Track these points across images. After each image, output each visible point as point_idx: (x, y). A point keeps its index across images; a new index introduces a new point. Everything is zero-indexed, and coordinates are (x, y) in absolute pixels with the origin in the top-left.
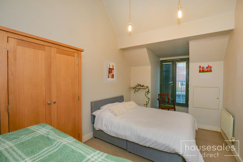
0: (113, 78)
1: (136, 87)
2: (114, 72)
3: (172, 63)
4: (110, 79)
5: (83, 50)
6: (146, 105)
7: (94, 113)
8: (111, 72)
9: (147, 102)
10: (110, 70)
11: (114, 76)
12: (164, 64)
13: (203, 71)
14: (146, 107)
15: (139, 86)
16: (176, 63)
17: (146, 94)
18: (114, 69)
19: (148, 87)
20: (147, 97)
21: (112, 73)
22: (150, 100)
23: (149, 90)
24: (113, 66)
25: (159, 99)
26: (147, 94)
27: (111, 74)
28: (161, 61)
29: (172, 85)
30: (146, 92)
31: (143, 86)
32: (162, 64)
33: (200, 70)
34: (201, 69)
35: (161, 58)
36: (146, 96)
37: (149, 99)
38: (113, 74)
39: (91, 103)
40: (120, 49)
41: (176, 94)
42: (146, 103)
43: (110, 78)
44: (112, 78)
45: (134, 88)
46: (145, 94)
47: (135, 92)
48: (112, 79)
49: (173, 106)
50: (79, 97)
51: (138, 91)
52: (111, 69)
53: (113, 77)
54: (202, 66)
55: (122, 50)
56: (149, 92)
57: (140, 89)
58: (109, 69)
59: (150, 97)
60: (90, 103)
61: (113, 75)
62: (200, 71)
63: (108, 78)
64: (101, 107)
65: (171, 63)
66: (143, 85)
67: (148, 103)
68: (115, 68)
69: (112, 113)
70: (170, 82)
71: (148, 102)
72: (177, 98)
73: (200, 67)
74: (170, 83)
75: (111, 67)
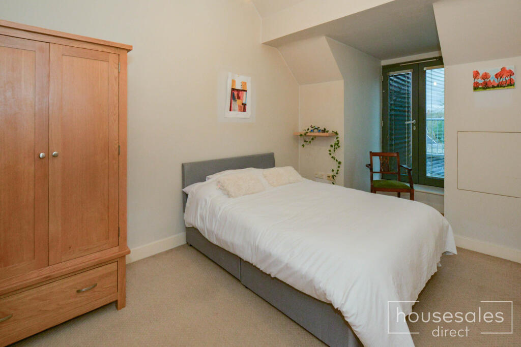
0: (244, 110)
1: (307, 133)
2: (247, 98)
3: (412, 70)
4: (237, 114)
5: (131, 47)
6: (331, 178)
7: (186, 189)
8: (239, 98)
9: (333, 171)
10: (236, 93)
11: (247, 107)
12: (391, 74)
13: (486, 86)
14: (333, 184)
15: (316, 130)
16: (425, 69)
17: (332, 149)
18: (246, 91)
19: (336, 133)
20: (332, 157)
21: (242, 100)
22: (342, 165)
23: (338, 141)
24: (244, 84)
25: (370, 165)
26: (334, 151)
27: (239, 102)
28: (383, 66)
29: (414, 129)
30: (332, 146)
31: (324, 131)
32: (387, 74)
33: (477, 83)
34: (480, 81)
35: (384, 59)
36: (332, 155)
37: (340, 163)
38: (244, 102)
39: (183, 166)
40: (265, 44)
41: (427, 153)
42: (331, 174)
43: (234, 110)
44: (240, 110)
45: (301, 135)
46: (330, 151)
47: (303, 146)
48: (242, 114)
49: (408, 185)
50: (119, 146)
51: (310, 142)
52: (238, 90)
53: (243, 107)
54: (481, 73)
55: (270, 45)
56: (339, 145)
57: (315, 137)
58: (233, 90)
59: (341, 159)
60: (181, 165)
61: (244, 105)
62: (476, 87)
63: (230, 110)
64: (208, 177)
65: (410, 72)
66: (325, 129)
67: (337, 173)
68: (248, 88)
69: (221, 189)
70: (409, 120)
71: (338, 171)
72: (428, 163)
73: (476, 74)
74: (408, 124)
75: (238, 87)
